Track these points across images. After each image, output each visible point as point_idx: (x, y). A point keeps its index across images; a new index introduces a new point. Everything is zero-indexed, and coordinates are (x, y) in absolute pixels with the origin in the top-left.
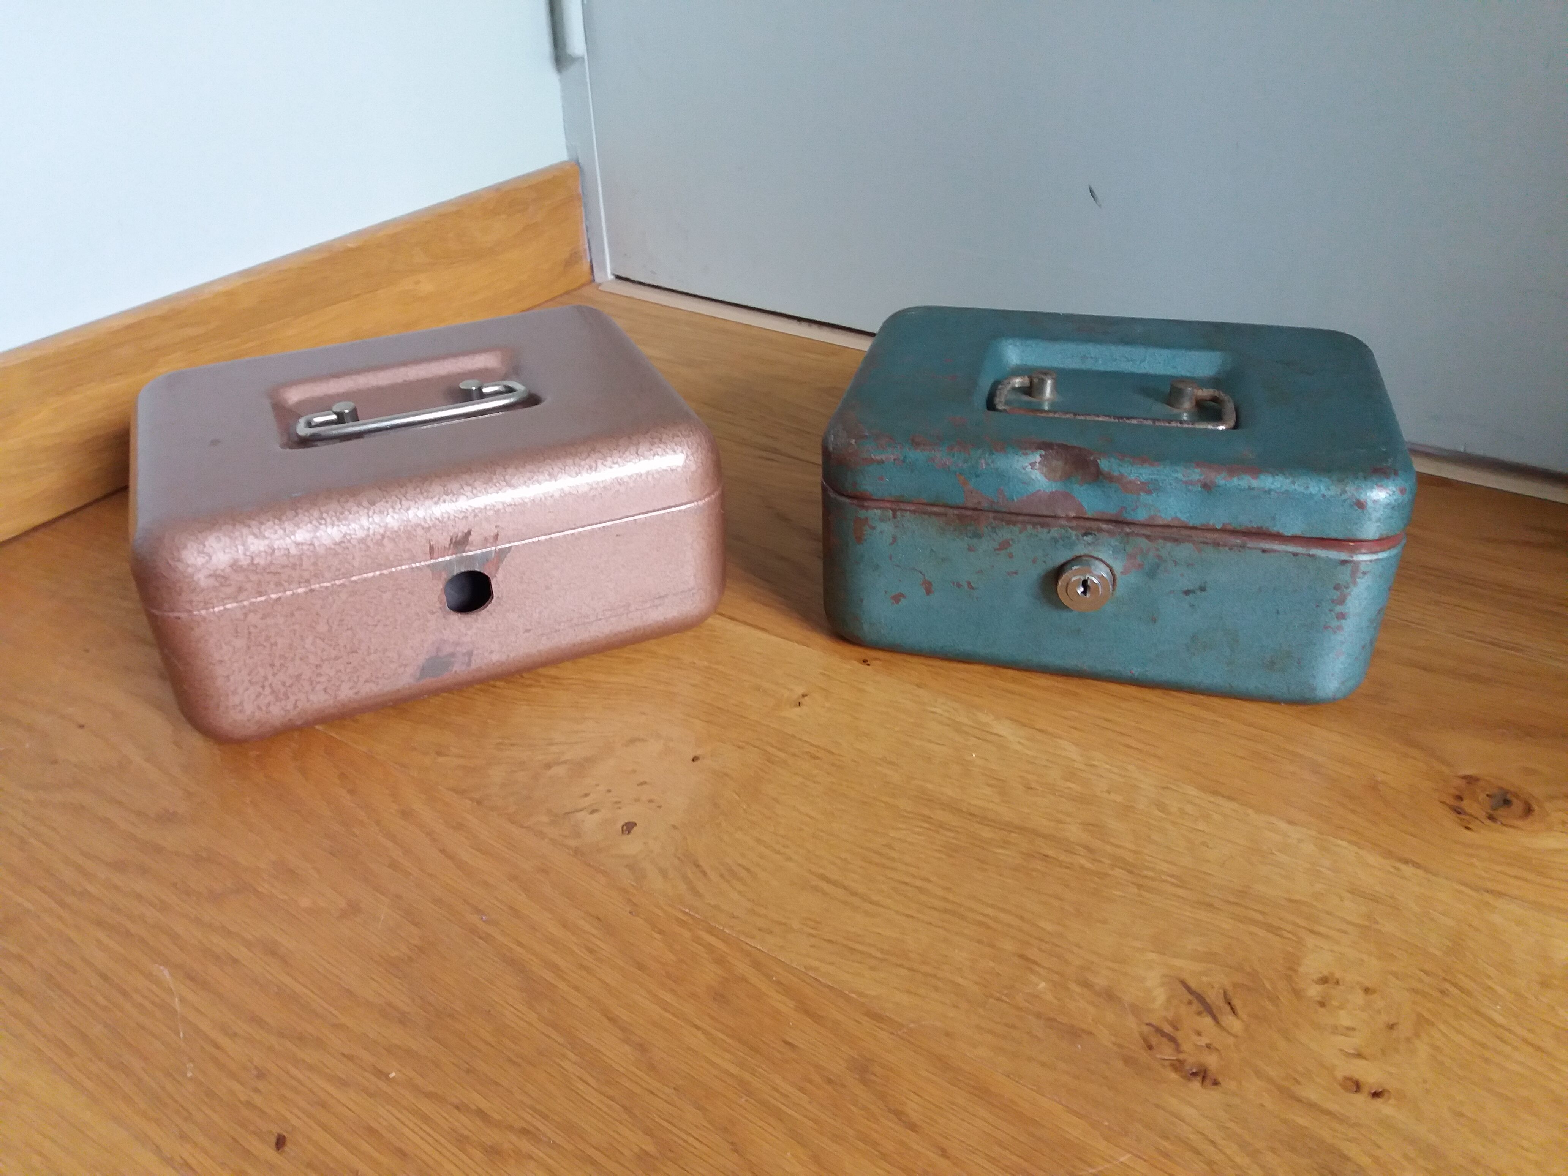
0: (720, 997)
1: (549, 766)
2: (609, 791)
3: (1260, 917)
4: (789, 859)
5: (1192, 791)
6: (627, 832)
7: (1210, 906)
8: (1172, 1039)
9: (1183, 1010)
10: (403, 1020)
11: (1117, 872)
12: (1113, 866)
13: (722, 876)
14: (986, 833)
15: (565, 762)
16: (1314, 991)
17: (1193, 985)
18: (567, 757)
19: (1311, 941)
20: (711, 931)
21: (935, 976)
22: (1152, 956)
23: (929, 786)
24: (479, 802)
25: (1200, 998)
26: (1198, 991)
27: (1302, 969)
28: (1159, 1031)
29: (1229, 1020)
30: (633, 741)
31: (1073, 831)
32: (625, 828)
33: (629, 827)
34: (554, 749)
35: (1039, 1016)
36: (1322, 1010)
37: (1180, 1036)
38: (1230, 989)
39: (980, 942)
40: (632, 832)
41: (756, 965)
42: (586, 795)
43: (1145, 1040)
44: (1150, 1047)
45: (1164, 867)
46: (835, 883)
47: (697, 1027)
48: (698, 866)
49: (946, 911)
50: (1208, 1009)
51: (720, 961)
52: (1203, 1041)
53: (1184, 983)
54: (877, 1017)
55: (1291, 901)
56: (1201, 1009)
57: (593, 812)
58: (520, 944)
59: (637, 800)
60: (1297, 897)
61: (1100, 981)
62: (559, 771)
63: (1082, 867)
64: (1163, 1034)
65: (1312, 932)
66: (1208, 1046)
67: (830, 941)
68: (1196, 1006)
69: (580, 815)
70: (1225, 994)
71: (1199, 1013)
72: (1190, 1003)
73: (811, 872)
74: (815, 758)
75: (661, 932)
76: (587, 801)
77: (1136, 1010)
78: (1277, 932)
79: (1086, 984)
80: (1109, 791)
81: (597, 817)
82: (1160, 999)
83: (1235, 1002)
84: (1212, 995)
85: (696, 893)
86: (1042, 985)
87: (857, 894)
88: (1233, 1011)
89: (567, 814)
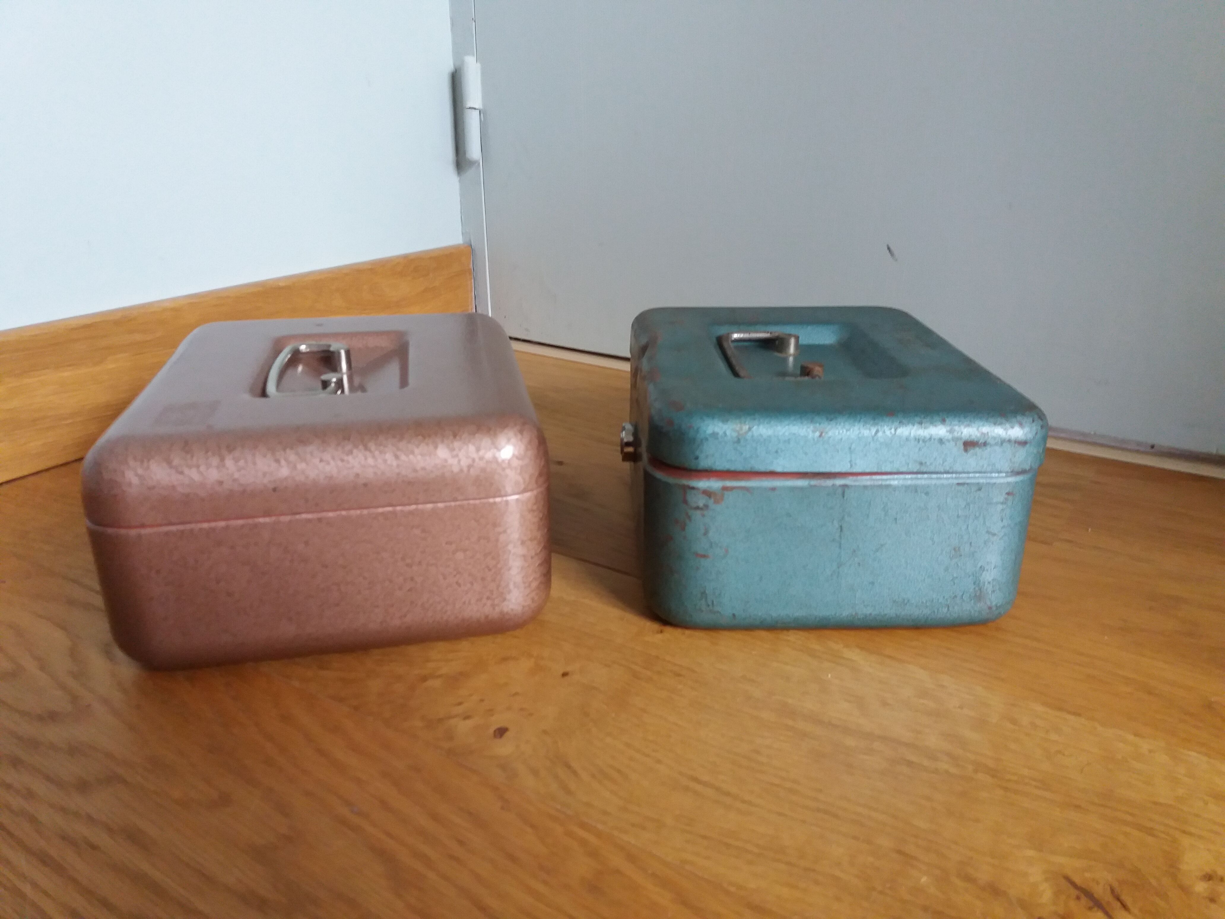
0: (594, 889)
1: (424, 679)
2: (482, 700)
3: (1129, 818)
4: (659, 762)
5: (1040, 709)
6: (499, 736)
7: (1078, 807)
9: (1073, 904)
11: (980, 776)
12: (976, 771)
13: (593, 776)
14: (850, 742)
15: (441, 676)
16: (1201, 887)
17: (1077, 880)
18: (444, 671)
19: (1186, 841)
20: (583, 825)
21: (814, 870)
22: (1030, 853)
23: (790, 701)
24: (356, 708)
25: (1089, 895)
26: (1084, 886)
27: (1184, 867)
29: (1121, 915)
30: (505, 659)
31: (933, 741)
32: (497, 732)
33: (501, 732)
34: (431, 665)
35: (925, 909)
36: (1213, 906)
38: (1116, 885)
39: (855, 838)
40: (505, 735)
41: (631, 858)
42: (460, 704)
45: (1026, 772)
46: (705, 784)
48: (569, 767)
49: (818, 810)
50: (1097, 904)
51: (593, 854)
53: (1068, 879)
55: (1156, 803)
56: (1091, 904)
57: (467, 718)
58: (389, 835)
59: (509, 709)
60: (1162, 800)
61: (984, 874)
62: (436, 683)
63: (947, 772)
65: (1184, 832)
67: (704, 837)
68: (1084, 900)
69: (453, 722)
70: (1112, 891)
71: (1090, 909)
72: (1078, 898)
73: (681, 774)
74: (679, 675)
75: (532, 826)
76: (459, 710)
77: (1025, 905)
78: (1150, 832)
79: (968, 879)
80: (961, 707)
81: (469, 723)
82: (1046, 894)
83: (1124, 897)
84: (1100, 891)
85: (568, 792)
86: (924, 879)
87: (728, 794)
88: (1124, 906)
89: (440, 720)
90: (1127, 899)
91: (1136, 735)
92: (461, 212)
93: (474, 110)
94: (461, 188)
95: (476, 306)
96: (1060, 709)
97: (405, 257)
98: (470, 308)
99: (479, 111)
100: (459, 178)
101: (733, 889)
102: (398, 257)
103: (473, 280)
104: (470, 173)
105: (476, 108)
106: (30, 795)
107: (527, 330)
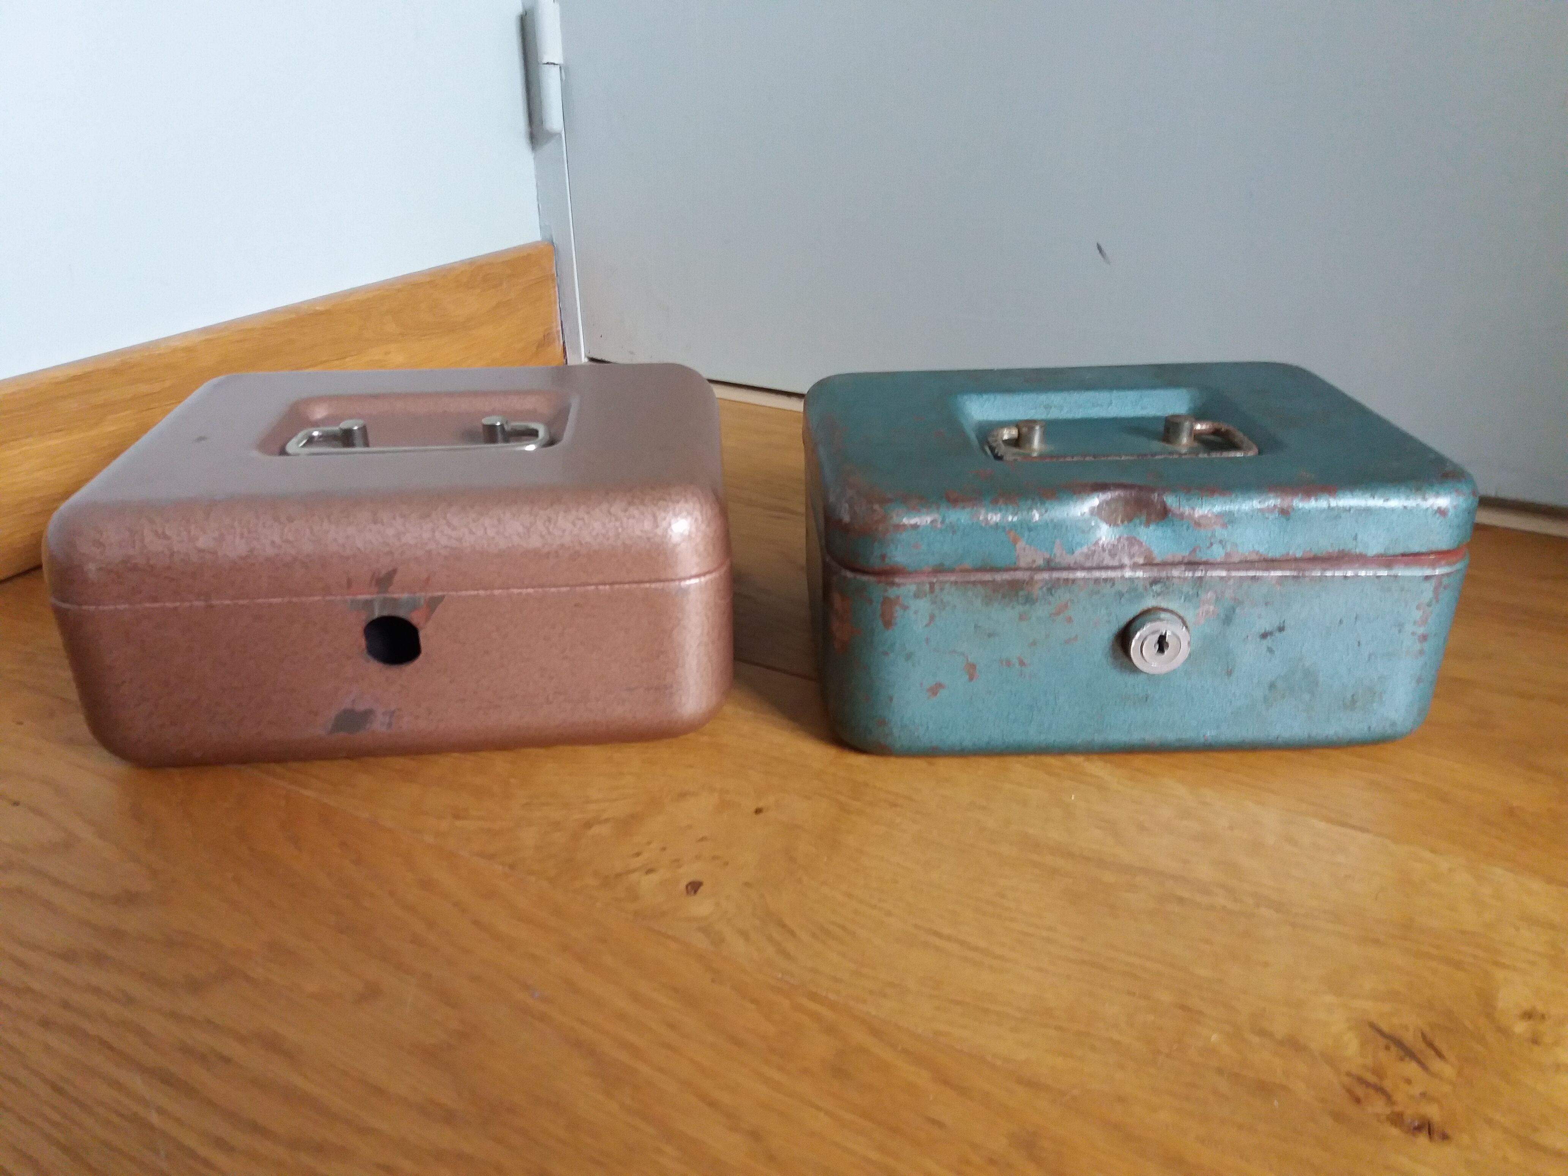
0: (839, 1072)
1: (588, 825)
2: (664, 849)
3: (1433, 951)
4: (889, 914)
5: (1321, 825)
6: (693, 891)
7: (1376, 942)
8: (1380, 1090)
9: (1382, 1055)
10: (449, 1118)
11: (1265, 912)
12: (1257, 905)
13: (814, 935)
14: (1108, 877)
15: (607, 821)
16: (1521, 1028)
17: (1385, 1028)
18: (608, 815)
19: (1500, 975)
20: (813, 996)
21: (1088, 1035)
22: (1329, 998)
23: (1032, 830)
24: (512, 867)
25: (1399, 1043)
26: (1392, 1034)
27: (1501, 1004)
28: (1361, 1080)
29: (1437, 1065)
30: (682, 796)
31: (1204, 872)
32: (689, 887)
33: (694, 887)
34: (592, 807)
35: (1220, 1071)
36: (1536, 1049)
37: (1387, 1085)
38: (1427, 1030)
39: (1130, 993)
40: (700, 891)
41: (875, 1032)
42: (638, 854)
43: (1349, 1091)
44: (1358, 1101)
45: (1314, 903)
46: (949, 938)
47: (819, 1108)
48: (784, 926)
49: (1084, 962)
50: (1408, 1053)
51: (831, 1030)
52: (1416, 1090)
53: (1374, 1027)
54: (1033, 1085)
55: (1463, 932)
56: (1402, 1053)
57: (649, 871)
58: (583, 1022)
59: (698, 857)
60: (1469, 928)
61: (1281, 1027)
62: (602, 829)
63: (1224, 908)
64: (1368, 1084)
65: (1497, 964)
66: (1423, 1095)
67: (956, 1002)
68: (1395, 1050)
69: (634, 877)
70: (1424, 1037)
71: (1402, 1059)
72: (1387, 1048)
73: (916, 926)
74: (895, 805)
75: (754, 1001)
76: (639, 862)
77: (1330, 1059)
78: (1458, 965)
79: (1262, 1033)
80: (1231, 828)
81: (654, 877)
82: (1351, 1046)
83: (1437, 1043)
84: (1410, 1038)
85: (787, 956)
86: (1214, 1038)
87: (976, 949)
88: (1439, 1054)
89: (618, 876)
90: (1443, 1048)
91: (1433, 851)
92: (538, 199)
93: (553, 65)
94: (537, 168)
95: (561, 322)
96: (1344, 825)
97: (471, 262)
98: (555, 324)
99: (558, 66)
100: (533, 154)
101: (999, 1063)
102: (462, 262)
103: (557, 288)
104: (548, 148)
105: (556, 63)
106: (129, 1000)
107: (632, 353)
